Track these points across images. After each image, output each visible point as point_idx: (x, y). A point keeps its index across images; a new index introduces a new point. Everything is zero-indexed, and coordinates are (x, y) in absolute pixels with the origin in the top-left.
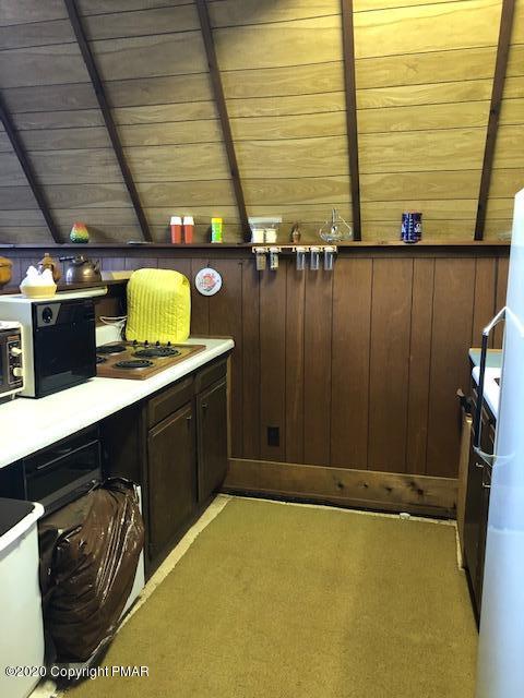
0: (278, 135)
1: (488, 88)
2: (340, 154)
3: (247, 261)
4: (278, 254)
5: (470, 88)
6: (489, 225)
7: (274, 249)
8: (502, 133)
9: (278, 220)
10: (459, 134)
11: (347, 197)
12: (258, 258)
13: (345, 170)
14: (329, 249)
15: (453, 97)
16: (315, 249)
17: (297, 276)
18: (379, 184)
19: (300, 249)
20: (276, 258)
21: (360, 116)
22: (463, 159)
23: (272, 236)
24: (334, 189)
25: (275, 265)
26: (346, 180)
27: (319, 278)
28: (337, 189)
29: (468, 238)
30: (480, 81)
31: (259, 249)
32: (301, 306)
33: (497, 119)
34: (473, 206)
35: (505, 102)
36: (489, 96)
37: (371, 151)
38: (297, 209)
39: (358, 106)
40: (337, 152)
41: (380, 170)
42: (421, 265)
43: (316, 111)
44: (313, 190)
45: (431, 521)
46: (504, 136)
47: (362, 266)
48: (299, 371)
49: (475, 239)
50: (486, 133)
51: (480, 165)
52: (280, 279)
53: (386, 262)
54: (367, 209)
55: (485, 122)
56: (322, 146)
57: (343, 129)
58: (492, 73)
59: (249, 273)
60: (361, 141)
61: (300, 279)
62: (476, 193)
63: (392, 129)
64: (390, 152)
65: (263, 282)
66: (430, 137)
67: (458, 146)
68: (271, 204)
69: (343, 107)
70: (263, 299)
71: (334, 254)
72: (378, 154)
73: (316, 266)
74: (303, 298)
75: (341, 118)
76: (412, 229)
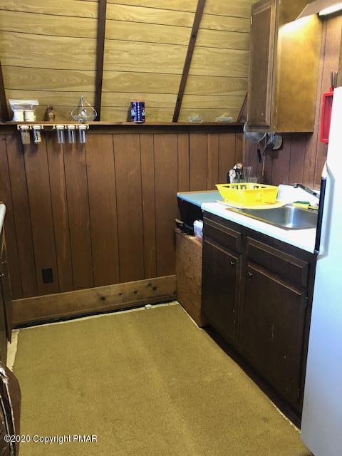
0: (40, 30)
1: (191, 19)
2: (89, 53)
3: (10, 137)
4: (41, 131)
5: (182, 17)
6: (182, 112)
7: (37, 127)
8: (196, 51)
9: (35, 103)
10: (171, 49)
11: (92, 88)
12: (23, 134)
13: (93, 66)
14: (82, 127)
15: (170, 21)
16: (71, 127)
17: (56, 149)
18: (117, 79)
19: (60, 127)
20: (39, 133)
21: (108, 24)
22: (172, 66)
23: (31, 116)
24: (83, 80)
25: (38, 140)
26: (92, 74)
27: (74, 150)
28: (85, 81)
29: (168, 120)
30: (188, 13)
31: (24, 127)
32: (62, 173)
33: (195, 42)
34: (174, 99)
35: (200, 30)
36: (191, 25)
37: (112, 54)
38: (51, 95)
39: (107, 17)
40: (87, 51)
41: (118, 68)
42: (145, 139)
43: (73, 14)
44: (66, 80)
45: (164, 305)
46: (197, 54)
47: (106, 140)
48: (65, 222)
49: (173, 121)
50: (187, 49)
51: (181, 72)
52: (42, 152)
53: (121, 136)
54: (106, 97)
55: (187, 42)
56: (77, 45)
57: (94, 33)
58: (195, 9)
59: (13, 147)
60: (107, 44)
61: (59, 150)
62: (177, 90)
63: (130, 38)
64: (126, 55)
65: (26, 154)
66: (153, 48)
67: (170, 57)
68: (28, 89)
69: (95, 15)
70: (27, 168)
71: (86, 131)
72: (116, 56)
73: (72, 140)
74: (63, 166)
75: (93, 24)
76: (141, 114)
